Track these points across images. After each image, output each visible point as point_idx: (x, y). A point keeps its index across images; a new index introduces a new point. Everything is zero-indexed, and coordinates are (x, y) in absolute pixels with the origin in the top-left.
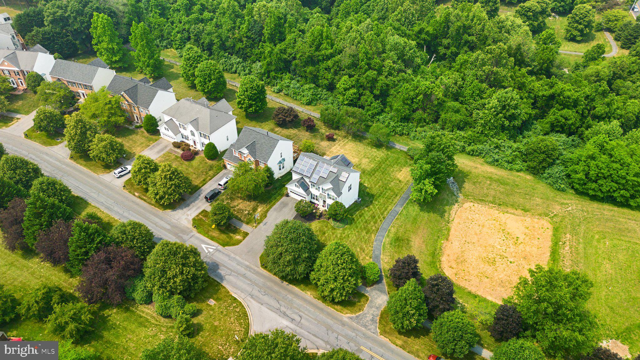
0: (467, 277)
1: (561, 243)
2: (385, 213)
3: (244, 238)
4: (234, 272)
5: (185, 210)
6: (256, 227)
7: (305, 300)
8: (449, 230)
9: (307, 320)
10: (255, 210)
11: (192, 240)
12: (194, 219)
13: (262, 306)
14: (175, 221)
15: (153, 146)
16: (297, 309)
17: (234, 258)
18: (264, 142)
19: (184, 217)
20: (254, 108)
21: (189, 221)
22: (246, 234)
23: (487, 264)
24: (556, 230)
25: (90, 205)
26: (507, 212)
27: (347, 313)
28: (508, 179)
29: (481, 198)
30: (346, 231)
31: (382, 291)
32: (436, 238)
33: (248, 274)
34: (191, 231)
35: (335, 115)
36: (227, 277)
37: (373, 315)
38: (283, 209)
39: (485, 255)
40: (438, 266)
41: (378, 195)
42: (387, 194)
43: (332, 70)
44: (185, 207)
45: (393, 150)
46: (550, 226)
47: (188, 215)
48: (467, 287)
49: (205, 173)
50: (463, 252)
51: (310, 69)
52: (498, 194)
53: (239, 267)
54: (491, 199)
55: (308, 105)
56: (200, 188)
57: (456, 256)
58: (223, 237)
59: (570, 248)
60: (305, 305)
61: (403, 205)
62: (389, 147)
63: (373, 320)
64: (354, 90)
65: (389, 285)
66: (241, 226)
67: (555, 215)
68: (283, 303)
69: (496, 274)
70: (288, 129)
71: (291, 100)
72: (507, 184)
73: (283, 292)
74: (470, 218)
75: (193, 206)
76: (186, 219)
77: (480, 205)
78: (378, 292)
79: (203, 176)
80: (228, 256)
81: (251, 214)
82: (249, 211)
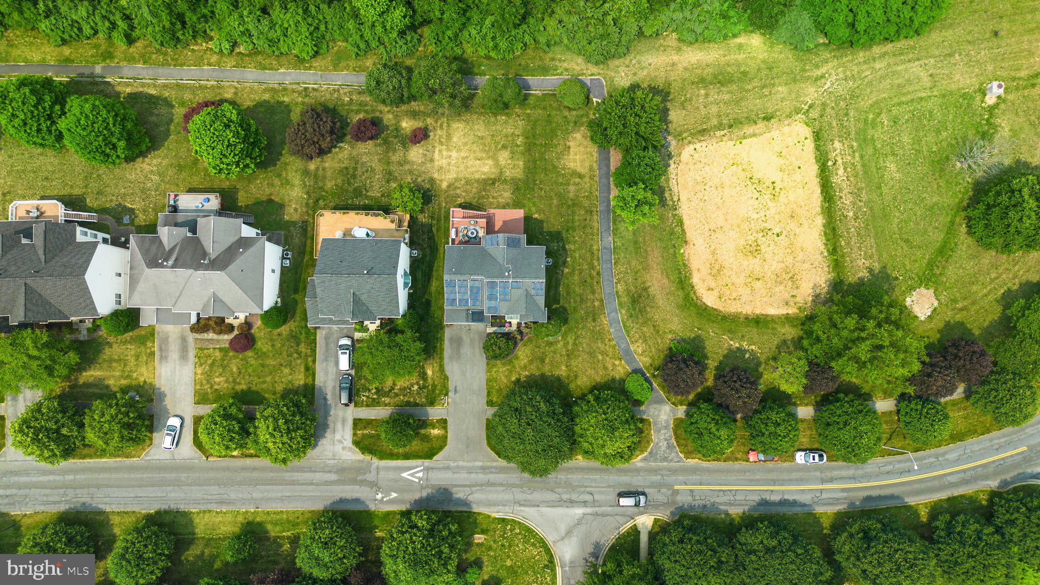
0: (734, 295)
1: (830, 163)
2: (595, 263)
3: (445, 428)
4: (474, 486)
5: (328, 435)
6: (447, 403)
7: (582, 470)
8: (681, 223)
9: (599, 493)
10: (423, 375)
11: (382, 474)
12: (355, 443)
13: (539, 509)
14: (332, 462)
16: (581, 487)
17: (458, 467)
18: (372, 288)
19: (338, 448)
21: (350, 449)
22: (443, 423)
23: (750, 257)
24: (817, 136)
26: (745, 136)
27: (637, 456)
28: (729, 64)
29: (700, 128)
30: (569, 337)
31: (660, 401)
32: (672, 250)
33: (492, 477)
34: (369, 464)
36: (470, 498)
37: (666, 440)
38: (462, 351)
39: (742, 243)
40: (695, 298)
41: (565, 229)
42: (576, 218)
44: (325, 432)
45: (531, 102)
46: (808, 131)
47: (340, 442)
48: (740, 310)
49: (296, 355)
50: (714, 253)
52: (724, 109)
53: (473, 476)
54: (715, 122)
56: (313, 385)
57: (708, 265)
58: (416, 445)
60: (586, 476)
62: (525, 99)
63: (670, 447)
65: (663, 387)
66: (427, 415)
67: (811, 106)
68: (560, 490)
69: (766, 267)
72: (730, 79)
74: (699, 179)
75: (334, 423)
76: (344, 448)
77: (704, 144)
78: (655, 406)
79: (299, 361)
80: (448, 468)
81: (424, 387)
82: (418, 383)
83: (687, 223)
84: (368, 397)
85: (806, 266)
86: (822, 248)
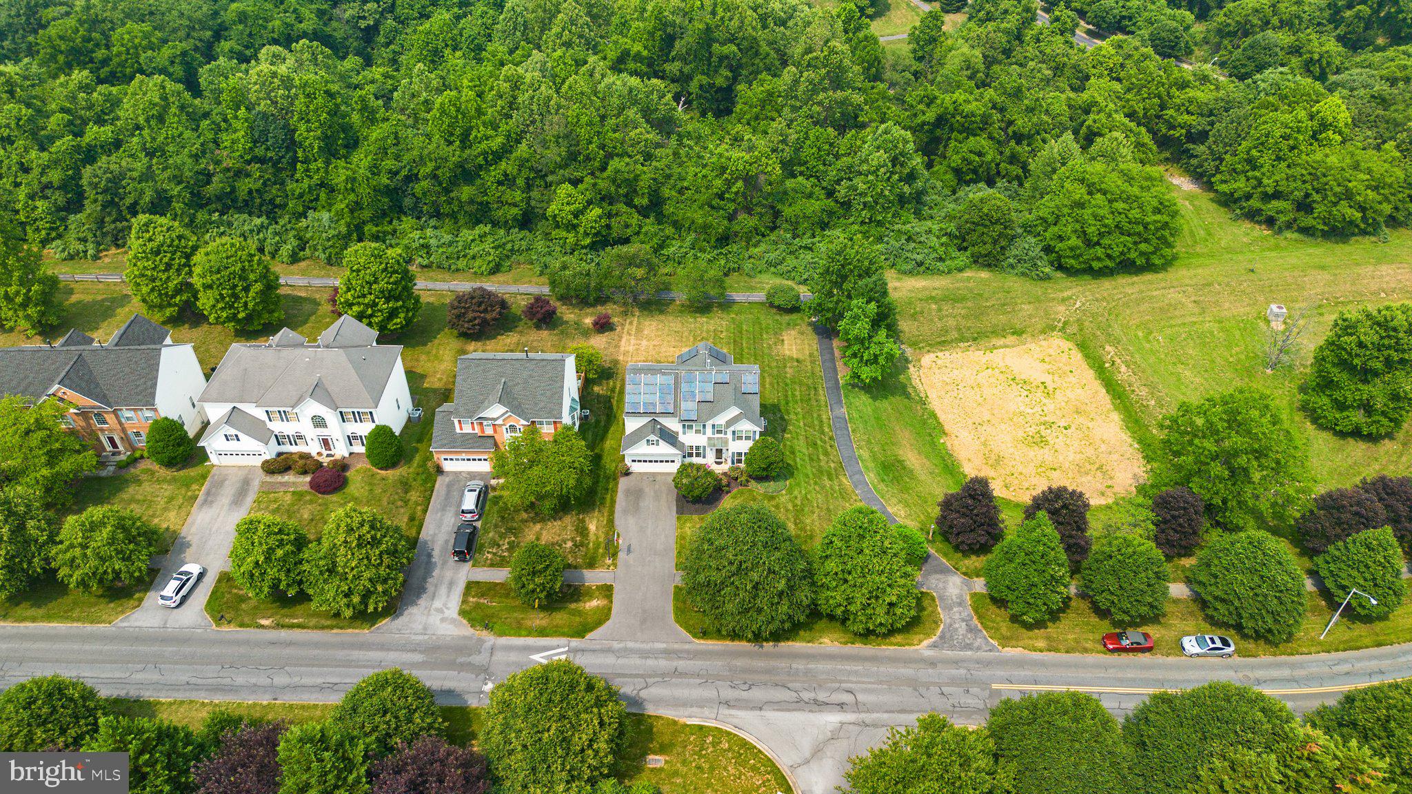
0: (1026, 485)
1: (1107, 365)
2: (826, 430)
3: (609, 597)
4: (650, 676)
5: (423, 602)
6: (615, 565)
7: (831, 657)
8: (934, 416)
9: (865, 691)
10: (582, 531)
11: (499, 657)
12: (462, 613)
13: (763, 713)
14: (421, 637)
15: (208, 493)
16: (835, 681)
17: (625, 649)
18: (531, 376)
19: (434, 619)
20: (402, 315)
21: (453, 621)
22: (607, 591)
23: (1036, 448)
24: (1082, 346)
25: (159, 703)
26: (995, 347)
27: (920, 641)
28: (959, 289)
29: (939, 340)
30: (796, 493)
31: (944, 571)
32: (928, 438)
33: (682, 664)
34: (481, 641)
35: (588, 274)
36: (643, 694)
37: (963, 620)
38: (641, 504)
39: (1021, 434)
41: (783, 402)
42: (797, 393)
43: (520, 182)
44: (419, 597)
45: (735, 308)
46: (1070, 345)
47: (440, 611)
49: (399, 503)
50: (985, 444)
51: (466, 192)
52: (963, 322)
53: (650, 662)
54: (955, 335)
55: (494, 273)
57: (981, 455)
58: (560, 618)
59: (1128, 366)
60: (839, 667)
61: (841, 401)
62: (726, 305)
63: (970, 629)
64: (597, 211)
65: (945, 555)
66: (582, 578)
67: (1065, 323)
68: (797, 685)
69: (1061, 458)
70: (494, 337)
71: (447, 276)
72: (963, 299)
73: (782, 664)
74: (948, 380)
75: (436, 586)
76: (443, 620)
77: (947, 353)
78: (938, 576)
79: (402, 510)
80: (608, 650)
81: (582, 545)
82: (573, 539)
83: (942, 417)
84: (494, 554)
85: (1115, 457)
86: (1130, 440)
